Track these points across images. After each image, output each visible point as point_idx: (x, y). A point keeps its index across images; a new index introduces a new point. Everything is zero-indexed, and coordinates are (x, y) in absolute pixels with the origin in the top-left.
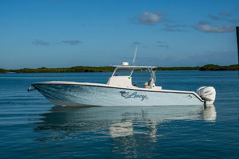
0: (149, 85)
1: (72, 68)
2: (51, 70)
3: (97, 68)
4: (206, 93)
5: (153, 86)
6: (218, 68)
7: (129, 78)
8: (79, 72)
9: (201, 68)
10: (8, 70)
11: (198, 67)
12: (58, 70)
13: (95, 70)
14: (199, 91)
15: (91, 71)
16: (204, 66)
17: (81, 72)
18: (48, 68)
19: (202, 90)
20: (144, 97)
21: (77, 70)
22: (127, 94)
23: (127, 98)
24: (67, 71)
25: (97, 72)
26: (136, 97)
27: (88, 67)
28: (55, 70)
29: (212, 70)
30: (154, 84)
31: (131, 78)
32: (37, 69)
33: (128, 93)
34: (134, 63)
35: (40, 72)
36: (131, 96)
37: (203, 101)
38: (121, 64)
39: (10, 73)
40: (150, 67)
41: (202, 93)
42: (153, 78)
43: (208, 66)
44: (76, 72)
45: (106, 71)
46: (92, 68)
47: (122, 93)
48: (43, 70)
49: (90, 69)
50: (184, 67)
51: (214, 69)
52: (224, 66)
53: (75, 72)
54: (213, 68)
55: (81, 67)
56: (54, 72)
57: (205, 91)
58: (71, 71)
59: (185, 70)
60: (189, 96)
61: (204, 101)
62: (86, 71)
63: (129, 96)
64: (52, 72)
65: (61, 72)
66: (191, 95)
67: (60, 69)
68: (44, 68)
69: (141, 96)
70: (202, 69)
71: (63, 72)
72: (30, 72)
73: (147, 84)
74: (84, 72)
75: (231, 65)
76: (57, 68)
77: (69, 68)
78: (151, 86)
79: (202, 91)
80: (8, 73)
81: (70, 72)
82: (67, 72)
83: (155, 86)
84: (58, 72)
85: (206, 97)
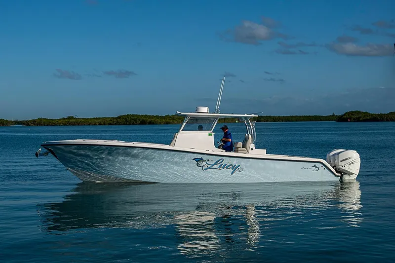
0: (244, 146)
1: (119, 117)
2: (83, 120)
3: (162, 117)
4: (343, 160)
5: (252, 149)
6: (369, 118)
7: (210, 135)
8: (130, 124)
9: (339, 117)
10: (12, 122)
11: (334, 115)
12: (95, 121)
13: (159, 120)
14: (332, 157)
15: (150, 123)
16: (345, 114)
17: (133, 124)
18: (79, 118)
19: (336, 156)
20: (235, 168)
21: (126, 121)
22: (206, 163)
23: (205, 170)
24: (111, 122)
25: (160, 124)
26: (221, 169)
27: (146, 116)
28: (90, 122)
29: (358, 120)
30: (253, 146)
31: (213, 134)
32: (60, 119)
33: (208, 160)
34: (218, 109)
35: (65, 125)
36: (213, 165)
37: (338, 176)
38: (197, 111)
39: (14, 125)
40: (246, 115)
41: (336, 161)
42: (251, 135)
43: (352, 113)
44: (127, 124)
45: (176, 122)
46: (153, 118)
47: (198, 160)
48: (71, 121)
49: (150, 120)
50: (310, 116)
51: (361, 119)
52: (378, 115)
53: (124, 124)
54: (359, 118)
55: (133, 115)
56: (89, 125)
57: (341, 157)
58: (118, 124)
59: (311, 121)
60: (315, 166)
61: (340, 175)
62: (143, 123)
63: (209, 166)
64: (85, 125)
65: (100, 124)
66: (317, 165)
67: (99, 119)
68: (72, 118)
69: (231, 166)
70: (341, 119)
71: (104, 124)
72: (48, 125)
73: (240, 144)
74: (139, 124)
75: (391, 113)
76: (94, 118)
77: (113, 118)
78: (248, 148)
79: (336, 158)
80: (12, 126)
81: (116, 124)
82: (110, 124)
83: (254, 148)
84: (95, 125)
85: (343, 168)
